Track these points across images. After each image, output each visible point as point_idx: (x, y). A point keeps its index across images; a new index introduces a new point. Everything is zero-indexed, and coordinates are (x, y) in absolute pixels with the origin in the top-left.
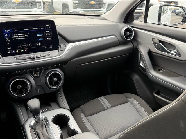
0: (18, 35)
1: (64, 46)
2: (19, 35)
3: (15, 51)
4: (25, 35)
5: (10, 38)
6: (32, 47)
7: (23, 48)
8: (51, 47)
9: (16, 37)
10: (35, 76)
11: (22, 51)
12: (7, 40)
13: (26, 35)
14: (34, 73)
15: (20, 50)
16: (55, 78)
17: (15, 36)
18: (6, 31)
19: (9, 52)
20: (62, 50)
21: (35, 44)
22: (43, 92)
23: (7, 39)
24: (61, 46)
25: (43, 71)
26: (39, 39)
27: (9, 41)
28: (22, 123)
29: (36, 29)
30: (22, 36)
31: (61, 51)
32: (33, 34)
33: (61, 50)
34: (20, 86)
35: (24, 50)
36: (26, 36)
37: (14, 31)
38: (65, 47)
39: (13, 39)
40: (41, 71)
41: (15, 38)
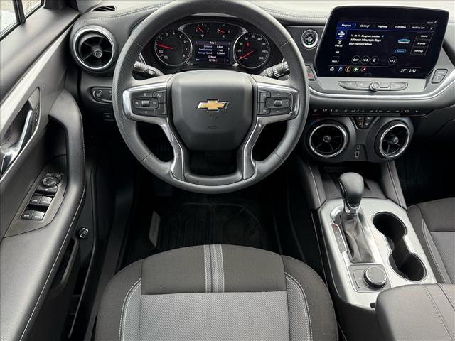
0: (363, 36)
1: (443, 72)
2: (364, 38)
3: (344, 68)
4: (374, 38)
5: (346, 40)
6: (378, 65)
7: (360, 64)
8: (414, 71)
9: (357, 40)
10: (360, 124)
11: (356, 69)
12: (339, 44)
13: (378, 38)
14: (360, 118)
15: (353, 68)
16: (396, 138)
17: (356, 38)
18: (343, 25)
19: (332, 69)
20: (437, 81)
21: (384, 60)
22: (363, 159)
23: (340, 42)
24: (437, 72)
25: (378, 118)
26: (399, 51)
27: (341, 46)
28: (317, 207)
29: (403, 27)
30: (367, 40)
31: (433, 83)
32: (390, 38)
33: (434, 81)
34: (329, 138)
35: (360, 69)
36: (376, 40)
37: (358, 26)
38: (445, 77)
39: (350, 44)
40: (375, 117)
41: (355, 41)
